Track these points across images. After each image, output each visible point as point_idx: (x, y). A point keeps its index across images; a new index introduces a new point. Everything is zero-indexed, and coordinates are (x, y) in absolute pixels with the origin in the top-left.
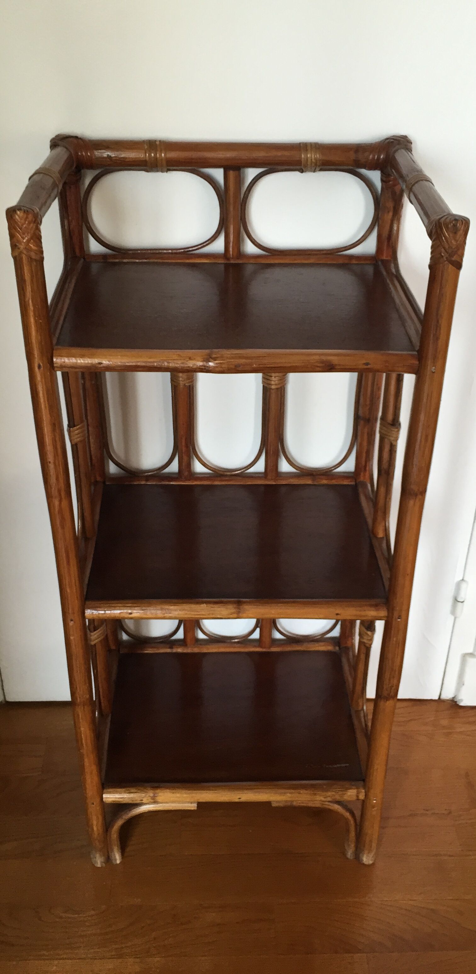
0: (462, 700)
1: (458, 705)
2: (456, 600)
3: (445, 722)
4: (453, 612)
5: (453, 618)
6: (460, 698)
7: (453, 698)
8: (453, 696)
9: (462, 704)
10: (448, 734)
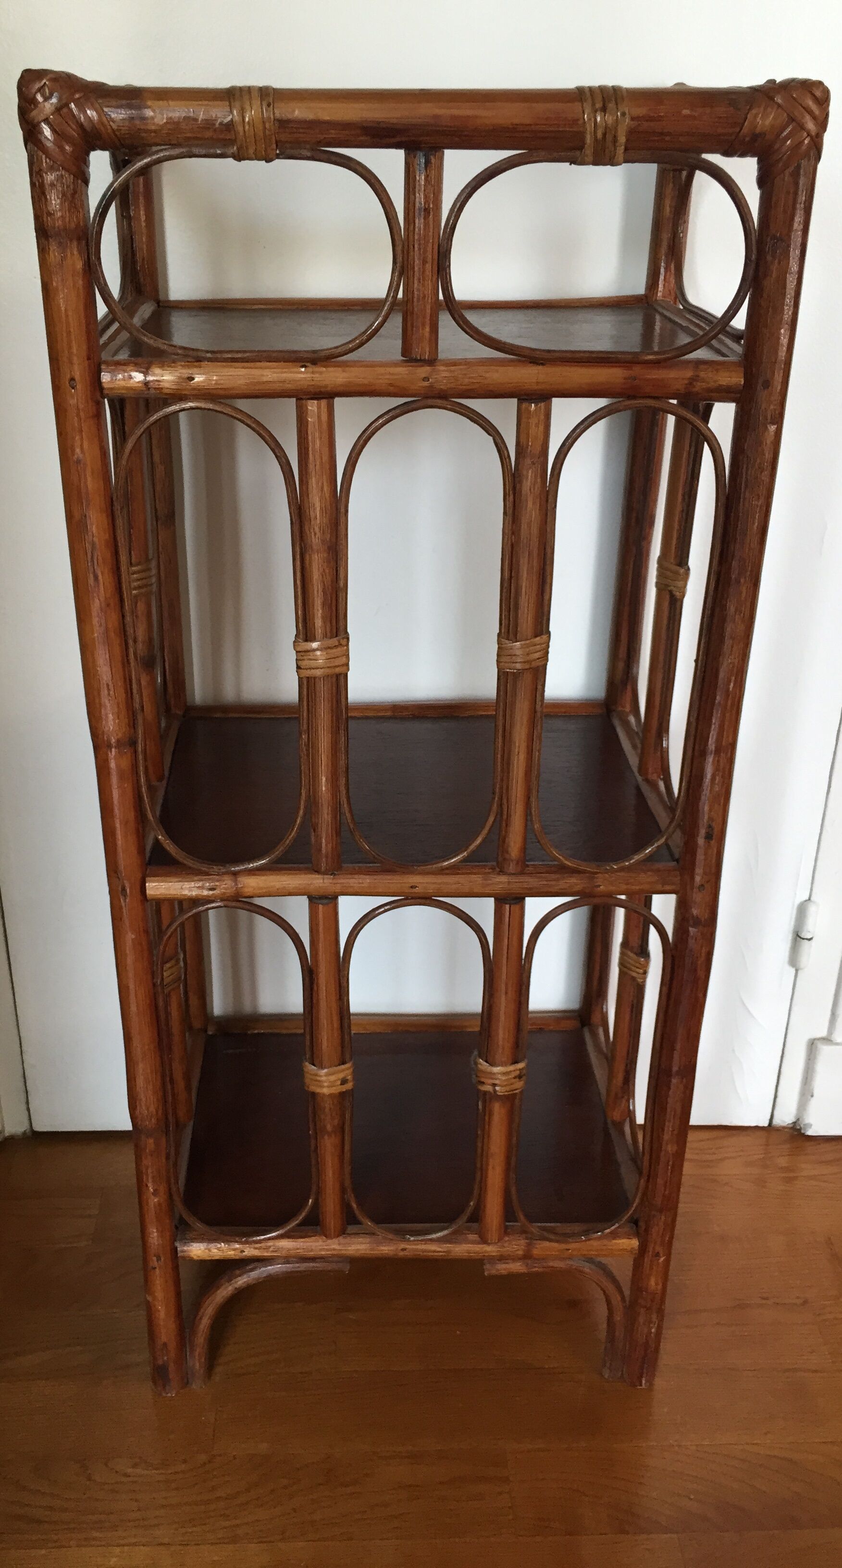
0: (810, 1126)
1: (803, 1135)
2: (798, 937)
3: (783, 1162)
4: (794, 960)
5: (793, 971)
6: (807, 1121)
7: (794, 1123)
8: (794, 1120)
9: (810, 1132)
10: (790, 1180)
